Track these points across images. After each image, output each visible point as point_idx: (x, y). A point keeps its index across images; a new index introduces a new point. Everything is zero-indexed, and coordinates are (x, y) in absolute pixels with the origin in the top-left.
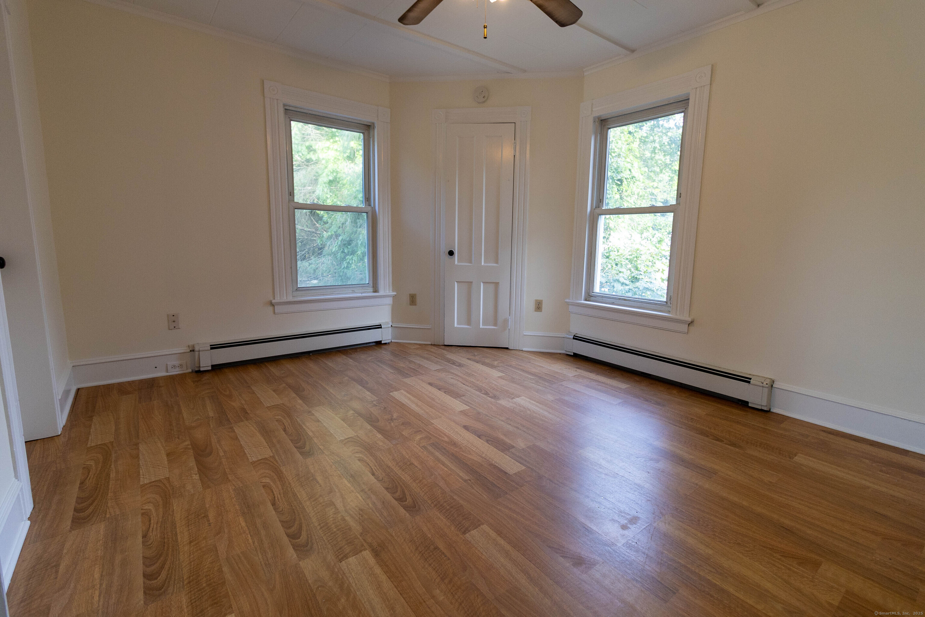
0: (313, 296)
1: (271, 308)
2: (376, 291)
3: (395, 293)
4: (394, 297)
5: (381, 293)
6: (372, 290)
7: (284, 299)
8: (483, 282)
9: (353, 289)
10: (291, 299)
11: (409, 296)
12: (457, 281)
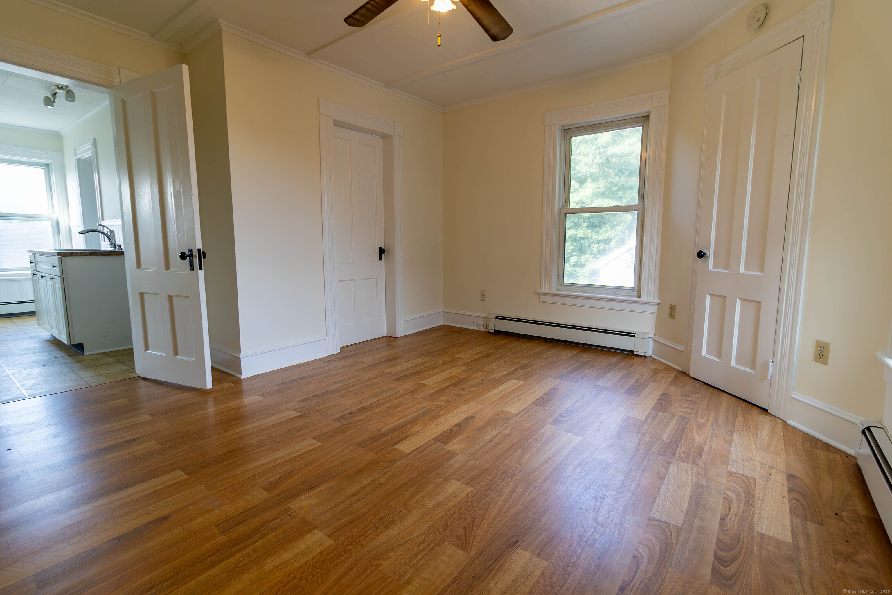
0: (575, 292)
1: (538, 296)
2: (639, 297)
3: (660, 302)
4: (659, 305)
5: (643, 298)
6: (636, 295)
7: (548, 291)
8: (741, 299)
9: (614, 291)
10: (554, 291)
11: (669, 306)
12: (710, 293)
